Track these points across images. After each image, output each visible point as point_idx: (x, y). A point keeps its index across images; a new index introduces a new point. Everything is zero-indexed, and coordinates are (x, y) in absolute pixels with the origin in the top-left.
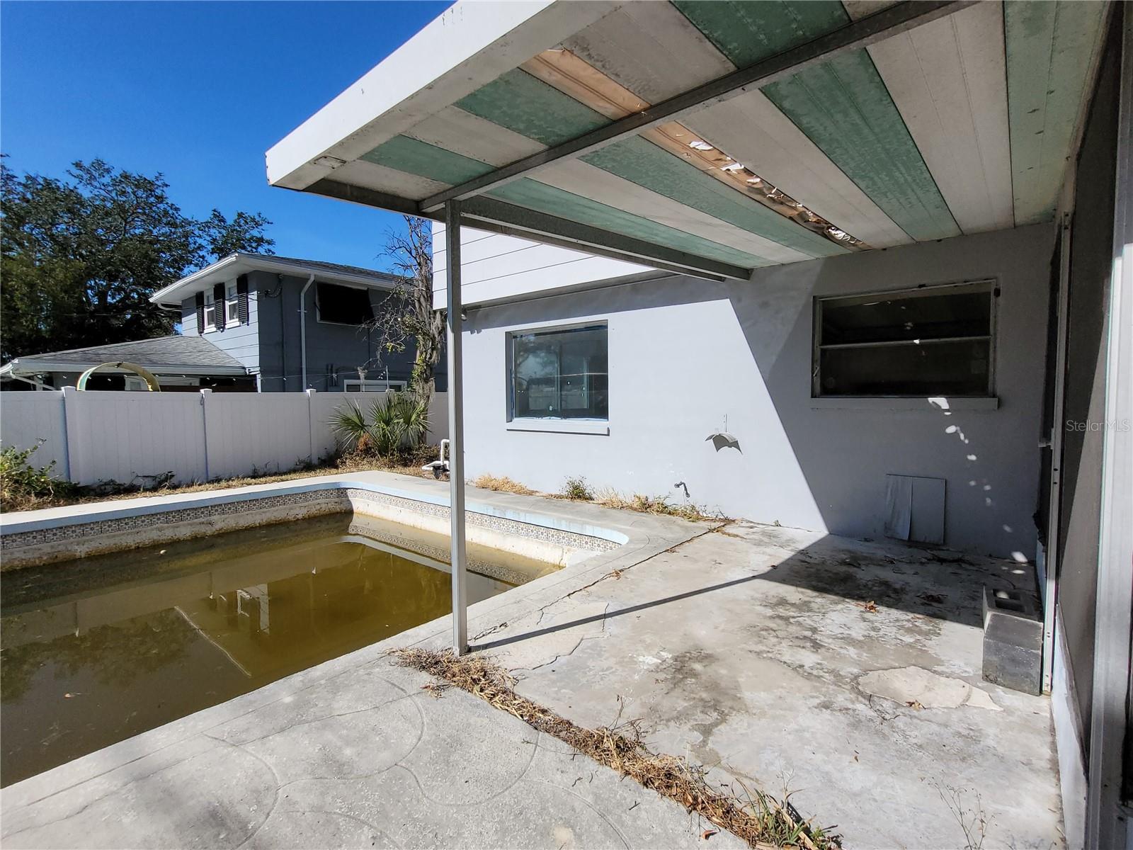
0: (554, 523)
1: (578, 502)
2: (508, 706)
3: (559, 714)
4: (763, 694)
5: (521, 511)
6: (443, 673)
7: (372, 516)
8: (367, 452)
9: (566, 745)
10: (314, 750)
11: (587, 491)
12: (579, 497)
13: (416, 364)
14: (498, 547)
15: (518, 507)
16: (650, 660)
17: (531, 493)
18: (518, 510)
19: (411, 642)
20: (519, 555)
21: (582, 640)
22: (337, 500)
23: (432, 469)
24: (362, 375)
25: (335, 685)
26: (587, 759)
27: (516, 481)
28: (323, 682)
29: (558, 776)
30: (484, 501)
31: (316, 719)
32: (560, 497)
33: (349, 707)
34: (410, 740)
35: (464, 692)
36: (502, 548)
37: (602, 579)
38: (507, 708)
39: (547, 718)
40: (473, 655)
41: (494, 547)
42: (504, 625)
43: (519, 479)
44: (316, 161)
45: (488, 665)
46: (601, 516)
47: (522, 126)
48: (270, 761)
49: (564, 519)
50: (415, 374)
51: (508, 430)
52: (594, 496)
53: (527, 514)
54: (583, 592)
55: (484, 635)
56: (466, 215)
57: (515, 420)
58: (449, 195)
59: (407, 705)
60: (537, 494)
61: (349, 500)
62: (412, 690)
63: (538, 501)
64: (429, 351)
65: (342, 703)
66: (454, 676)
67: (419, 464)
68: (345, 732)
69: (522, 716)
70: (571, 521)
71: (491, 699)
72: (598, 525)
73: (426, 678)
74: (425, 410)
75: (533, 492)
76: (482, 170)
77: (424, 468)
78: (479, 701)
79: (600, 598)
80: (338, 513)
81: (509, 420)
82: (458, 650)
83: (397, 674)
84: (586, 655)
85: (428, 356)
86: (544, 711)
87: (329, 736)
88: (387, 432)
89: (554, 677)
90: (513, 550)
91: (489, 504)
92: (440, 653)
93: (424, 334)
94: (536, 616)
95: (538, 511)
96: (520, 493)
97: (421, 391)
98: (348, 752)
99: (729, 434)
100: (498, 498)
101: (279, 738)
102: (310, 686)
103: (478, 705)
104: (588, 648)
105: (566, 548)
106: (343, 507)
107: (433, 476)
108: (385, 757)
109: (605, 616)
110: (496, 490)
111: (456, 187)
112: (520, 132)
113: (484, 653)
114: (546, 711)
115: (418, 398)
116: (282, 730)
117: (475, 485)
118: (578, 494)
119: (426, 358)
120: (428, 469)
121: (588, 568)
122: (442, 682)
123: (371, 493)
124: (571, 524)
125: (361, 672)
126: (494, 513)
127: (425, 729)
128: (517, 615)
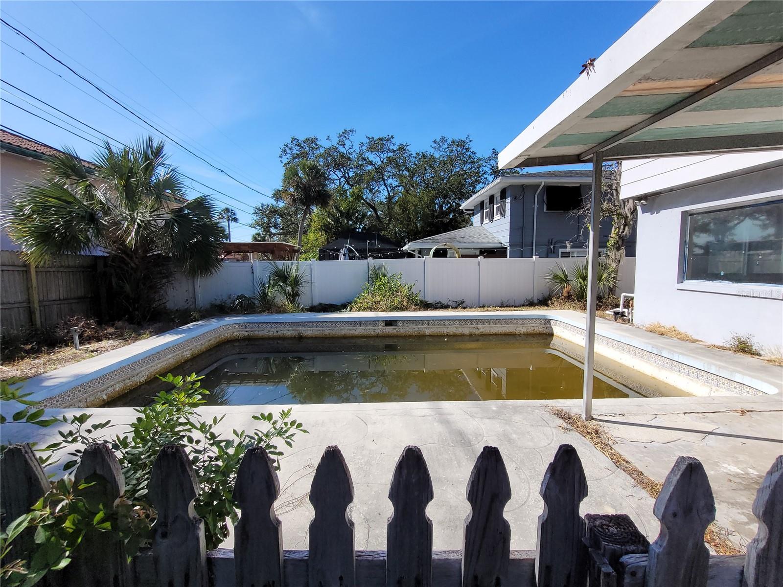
0: (704, 366)
1: (741, 355)
2: (605, 451)
3: (637, 466)
5: (677, 353)
6: (572, 424)
7: (565, 339)
8: (569, 297)
9: (633, 480)
10: (501, 430)
11: (754, 348)
12: (744, 351)
13: (611, 237)
14: (654, 375)
15: (675, 350)
16: (734, 469)
17: (694, 341)
18: (673, 351)
19: (559, 405)
20: (679, 389)
21: (679, 440)
22: (544, 326)
23: (613, 313)
24: (569, 246)
25: (515, 410)
26: (643, 491)
27: (682, 330)
28: (511, 407)
29: (620, 489)
30: (647, 341)
31: (504, 419)
32: (723, 348)
33: (520, 421)
34: (544, 443)
35: (581, 436)
36: (657, 377)
37: (725, 412)
38: (604, 452)
39: (627, 466)
40: (593, 421)
41: (650, 375)
42: (624, 415)
44: (516, 158)
45: (601, 430)
46: (763, 369)
47: (628, 113)
48: (483, 427)
49: (714, 365)
50: (609, 244)
51: (678, 289)
52: (761, 352)
53: (680, 356)
54: (700, 415)
55: (606, 416)
56: (607, 158)
57: (686, 282)
58: (596, 149)
59: (547, 430)
60: (701, 343)
61: (551, 327)
62: (551, 424)
63: (697, 348)
64: (622, 227)
65: (517, 418)
66: (578, 427)
67: (606, 309)
68: (515, 429)
69: (612, 459)
70: (720, 367)
71: (595, 444)
72: (749, 376)
73: (561, 422)
74: (616, 271)
75: (697, 341)
76: (613, 134)
77: (607, 312)
78: (588, 442)
79: (713, 422)
80: (544, 334)
81: (681, 280)
82: (585, 416)
83: (547, 416)
84: (676, 448)
85: (621, 231)
86: (627, 462)
87: (507, 427)
88: (583, 285)
89: (645, 450)
90: (666, 381)
91: (650, 344)
92: (573, 415)
93: (618, 214)
94: (649, 417)
95: (691, 355)
96: (683, 340)
97: (613, 257)
98: (514, 436)
100: (661, 341)
101: (488, 420)
102: (505, 407)
103: (586, 444)
104: (683, 446)
105: (714, 388)
106: (547, 331)
107: (613, 319)
108: (530, 444)
109: (710, 433)
110: (661, 335)
111: (599, 144)
112: (628, 115)
113: (601, 423)
114: (629, 463)
115: (610, 261)
116: (490, 418)
117: (645, 329)
118: (744, 348)
119: (618, 232)
120: (610, 313)
121: (715, 401)
122: (570, 427)
123: (565, 324)
124: (721, 370)
125: (529, 409)
126: (652, 350)
127: (553, 442)
128: (635, 412)
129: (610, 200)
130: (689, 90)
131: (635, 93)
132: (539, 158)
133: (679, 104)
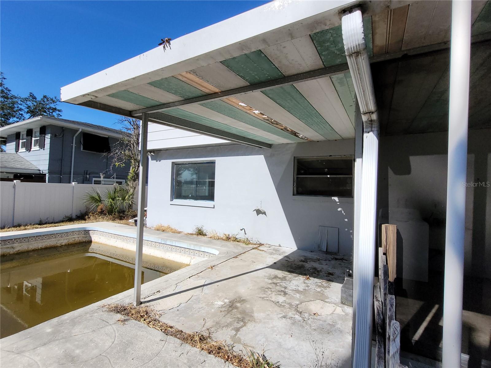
0: (188, 246)
1: (200, 236)
2: (156, 326)
3: (178, 328)
4: (262, 314)
5: (174, 240)
6: (127, 314)
7: (101, 244)
8: (102, 213)
9: (179, 340)
10: (61, 352)
11: (204, 232)
12: (201, 234)
13: (130, 173)
14: (162, 257)
15: (173, 239)
16: (220, 303)
17: (179, 233)
18: (173, 240)
19: (114, 301)
20: (172, 261)
21: (192, 296)
22: (84, 236)
23: (134, 221)
24: (102, 177)
25: (74, 322)
26: (187, 345)
27: (173, 227)
28: (68, 321)
29: (174, 353)
30: (157, 236)
31: (63, 338)
32: (192, 234)
33: (80, 332)
34: (108, 344)
35: (136, 321)
36: (164, 258)
37: (205, 270)
38: (155, 327)
39: (172, 330)
40: (143, 305)
41: (160, 257)
42: (159, 291)
43: (174, 226)
44: (84, 95)
45: (149, 309)
46: (209, 242)
47: (173, 92)
48: (37, 359)
49: (192, 244)
50: (129, 177)
51: (171, 204)
52: (207, 234)
53: (176, 242)
54: (196, 276)
55: (149, 296)
56: (151, 119)
57: (175, 200)
58: (144, 111)
59: (109, 329)
60: (182, 233)
61: (90, 236)
62: (111, 322)
63: (182, 236)
64: (137, 167)
65: (77, 330)
66: (132, 315)
67: (128, 219)
68: (77, 343)
69: (161, 330)
70: (195, 245)
71: (149, 323)
72: (207, 247)
73: (119, 316)
74: (133, 194)
75: (180, 232)
76: (158, 104)
77: (130, 221)
78: (143, 325)
79: (203, 278)
80: (84, 242)
81: (172, 200)
82: (136, 303)
83: (105, 315)
84: (193, 303)
85: (136, 169)
86: (171, 327)
87: (68, 345)
88: (113, 204)
89: (178, 313)
90: (169, 258)
91: (159, 238)
92: (127, 305)
93: (135, 159)
94: (174, 287)
95: (181, 241)
96: (174, 233)
97: (131, 185)
98: (77, 351)
99: (262, 209)
100: (164, 235)
101: (42, 349)
102: (61, 324)
103: (142, 327)
104: (195, 299)
105: (192, 257)
106: (87, 239)
107: (134, 225)
108: (96, 352)
109: (204, 285)
110: (163, 231)
111: (147, 108)
112: (173, 93)
113: (148, 304)
114: (172, 327)
115: (130, 188)
116: (45, 344)
117: (154, 229)
118: (200, 233)
119: (135, 170)
120: (132, 221)
121: (200, 265)
122: (127, 318)
123: (102, 233)
124: (195, 246)
125: (88, 315)
126: (161, 241)
127: (116, 338)
128: (165, 287)
129: (129, 150)
130: (207, 91)
131: (184, 79)
132: (100, 104)
133: (199, 98)
